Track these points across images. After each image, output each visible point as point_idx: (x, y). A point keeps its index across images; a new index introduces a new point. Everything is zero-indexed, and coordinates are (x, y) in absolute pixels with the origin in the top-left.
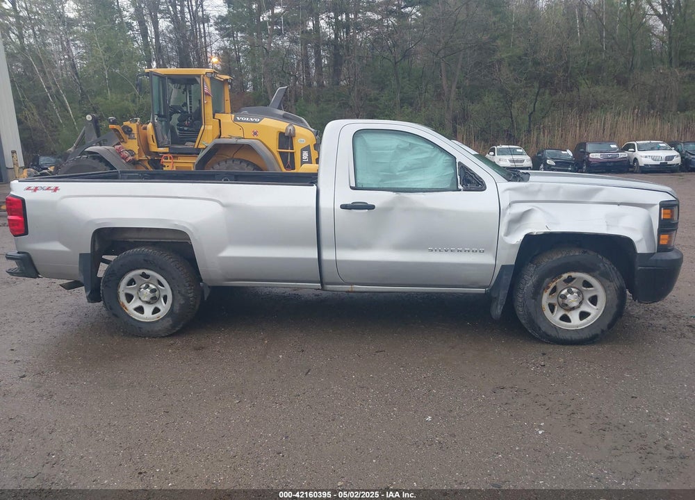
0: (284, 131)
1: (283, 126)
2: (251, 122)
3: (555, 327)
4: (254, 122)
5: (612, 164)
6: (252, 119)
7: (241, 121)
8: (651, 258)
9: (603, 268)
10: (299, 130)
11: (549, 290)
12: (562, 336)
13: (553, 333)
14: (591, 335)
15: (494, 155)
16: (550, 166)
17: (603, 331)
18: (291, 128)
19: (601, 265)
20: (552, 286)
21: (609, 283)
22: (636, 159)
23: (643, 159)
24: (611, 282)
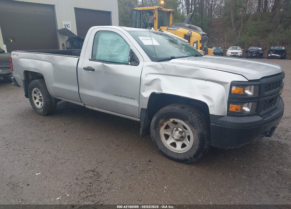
0: (187, 34)
1: (186, 31)
2: (174, 30)
3: (166, 148)
4: (175, 30)
6: (174, 29)
7: (170, 29)
8: (220, 119)
9: (190, 120)
10: (194, 33)
11: (164, 127)
12: (169, 154)
13: (165, 151)
14: (184, 159)
17: (191, 158)
18: (190, 32)
19: (189, 117)
20: (165, 124)
21: (194, 130)
24: (195, 129)
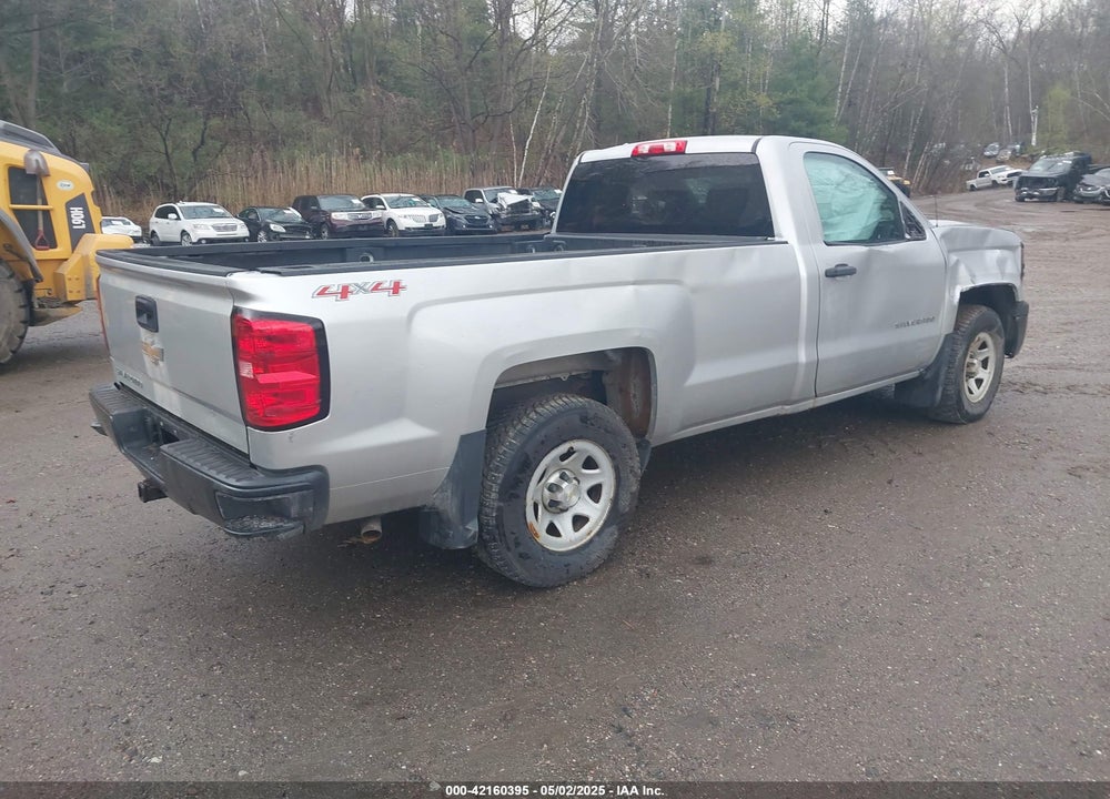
5: (365, 228)
10: (56, 163)
15: (178, 218)
16: (278, 233)
18: (35, 158)
22: (390, 221)
23: (403, 220)
